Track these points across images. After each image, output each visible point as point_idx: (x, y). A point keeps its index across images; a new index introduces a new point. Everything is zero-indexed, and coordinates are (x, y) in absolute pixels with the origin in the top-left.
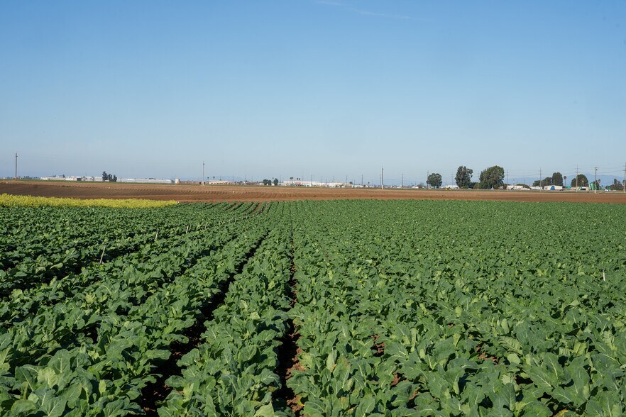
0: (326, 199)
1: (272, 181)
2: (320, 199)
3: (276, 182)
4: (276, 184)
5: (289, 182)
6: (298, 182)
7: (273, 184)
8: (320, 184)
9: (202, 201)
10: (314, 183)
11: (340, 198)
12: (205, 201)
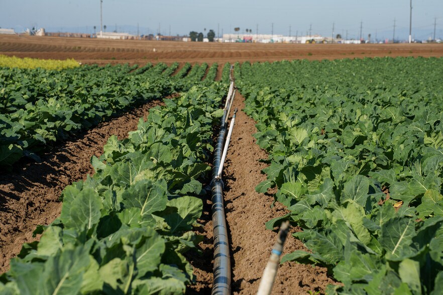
0: (331, 58)
1: (205, 34)
2: (321, 58)
3: (211, 36)
4: (211, 40)
5: (232, 36)
6: (247, 36)
7: (206, 40)
8: (287, 39)
9: (120, 61)
10: (277, 38)
11: (356, 56)
12: (126, 62)
